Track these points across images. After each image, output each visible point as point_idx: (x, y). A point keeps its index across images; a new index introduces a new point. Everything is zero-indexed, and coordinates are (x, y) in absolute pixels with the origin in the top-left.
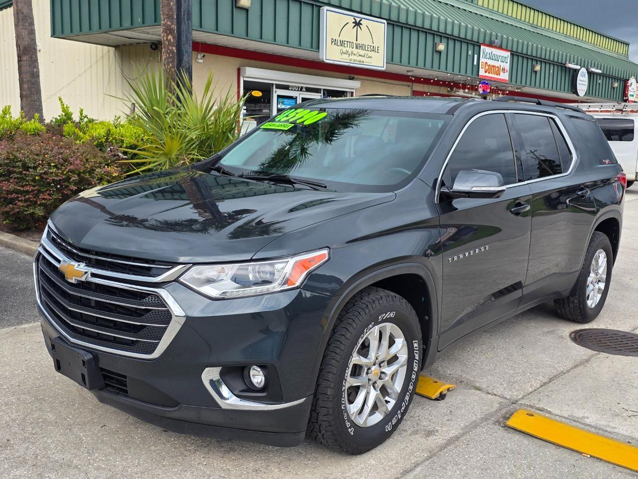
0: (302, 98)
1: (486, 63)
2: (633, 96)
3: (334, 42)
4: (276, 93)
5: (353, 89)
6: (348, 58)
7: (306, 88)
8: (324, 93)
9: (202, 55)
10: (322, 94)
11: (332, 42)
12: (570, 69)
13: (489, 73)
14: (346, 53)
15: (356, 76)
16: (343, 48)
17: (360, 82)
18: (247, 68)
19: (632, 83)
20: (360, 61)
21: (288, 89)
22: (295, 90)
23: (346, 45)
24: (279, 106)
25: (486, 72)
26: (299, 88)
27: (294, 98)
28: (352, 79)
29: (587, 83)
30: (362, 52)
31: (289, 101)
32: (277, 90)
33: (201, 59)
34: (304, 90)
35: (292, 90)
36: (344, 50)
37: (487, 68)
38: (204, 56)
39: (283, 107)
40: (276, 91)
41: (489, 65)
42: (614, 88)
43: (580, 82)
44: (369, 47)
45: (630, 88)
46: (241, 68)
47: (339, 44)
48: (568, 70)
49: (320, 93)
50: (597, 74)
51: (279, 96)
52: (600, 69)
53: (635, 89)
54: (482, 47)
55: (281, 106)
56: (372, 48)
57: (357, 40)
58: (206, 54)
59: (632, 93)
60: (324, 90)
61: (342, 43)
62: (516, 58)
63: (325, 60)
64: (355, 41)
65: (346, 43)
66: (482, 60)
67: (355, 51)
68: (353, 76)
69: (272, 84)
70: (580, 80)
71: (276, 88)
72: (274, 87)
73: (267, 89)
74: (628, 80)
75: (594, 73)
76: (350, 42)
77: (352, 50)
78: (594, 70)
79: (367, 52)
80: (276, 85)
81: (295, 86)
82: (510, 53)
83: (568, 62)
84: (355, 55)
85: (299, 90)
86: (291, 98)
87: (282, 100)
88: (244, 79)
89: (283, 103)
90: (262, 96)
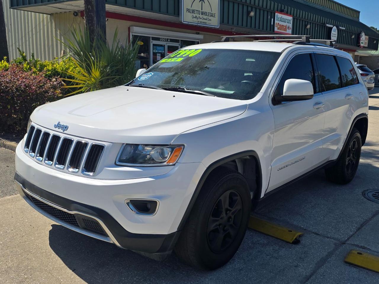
0: (168, 46)
1: (278, 24)
2: (362, 43)
3: (188, 10)
5: (199, 40)
6: (197, 21)
7: (170, 39)
8: (181, 42)
10: (180, 43)
11: (187, 11)
12: (327, 27)
13: (280, 30)
14: (196, 17)
15: (200, 32)
16: (194, 14)
17: (203, 36)
18: (134, 27)
19: (362, 36)
20: (204, 23)
21: (159, 40)
22: (163, 41)
23: (195, 13)
24: (154, 51)
25: (278, 29)
26: (166, 39)
27: (163, 46)
28: (198, 34)
29: (336, 36)
30: (205, 17)
31: (160, 48)
32: (153, 41)
34: (169, 40)
35: (162, 41)
36: (195, 15)
37: (279, 26)
39: (156, 51)
40: (152, 42)
41: (280, 25)
42: (352, 39)
43: (333, 35)
44: (209, 14)
45: (361, 39)
46: (130, 27)
47: (191, 12)
48: (325, 27)
49: (179, 42)
50: (343, 30)
51: (154, 45)
52: (344, 27)
53: (364, 39)
54: (276, 14)
55: (155, 51)
56: (211, 14)
57: (202, 10)
58: (109, 19)
59: (362, 42)
60: (181, 40)
61: (193, 11)
62: (295, 20)
63: (183, 22)
64: (201, 10)
65: (195, 11)
66: (276, 22)
67: (201, 16)
68: (199, 32)
69: (150, 37)
70: (333, 34)
71: (152, 40)
72: (151, 39)
73: (146, 40)
74: (360, 34)
75: (341, 30)
76: (198, 11)
77: (199, 15)
78: (340, 28)
79: (208, 17)
80: (152, 37)
81: (163, 38)
82: (292, 17)
83: (326, 23)
84: (201, 18)
85: (166, 40)
86: (161, 46)
87: (156, 47)
88: (133, 34)
89: (156, 49)
90: (143, 44)
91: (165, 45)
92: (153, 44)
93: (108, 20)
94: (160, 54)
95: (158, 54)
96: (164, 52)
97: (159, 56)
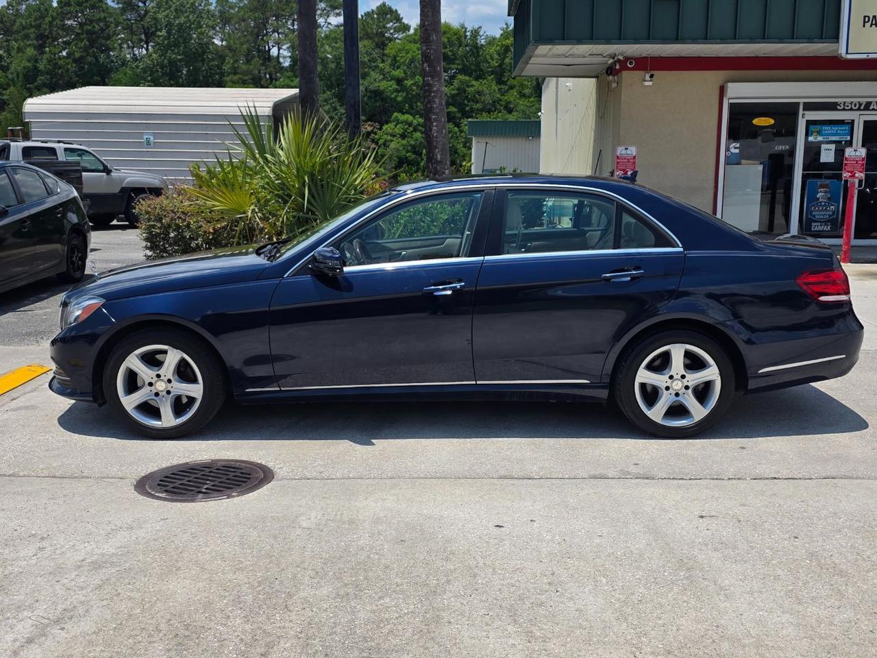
0: (865, 122)
3: (870, 20)
4: (803, 117)
9: (649, 75)
11: (865, 22)
21: (837, 110)
22: (851, 109)
24: (811, 139)
26: (860, 105)
27: (848, 123)
31: (836, 128)
32: (806, 113)
33: (650, 81)
34: (873, 107)
35: (844, 109)
38: (652, 76)
39: (820, 139)
40: (803, 114)
46: (726, 85)
51: (809, 123)
55: (816, 139)
58: (656, 73)
69: (799, 103)
71: (804, 110)
72: (801, 107)
73: (785, 114)
80: (804, 104)
81: (851, 103)
85: (862, 108)
86: (841, 122)
87: (818, 128)
88: (731, 101)
89: (819, 133)
90: (774, 124)
92: (807, 121)
93: (655, 76)
94: (833, 147)
95: (824, 146)
96: (849, 138)
97: (831, 150)
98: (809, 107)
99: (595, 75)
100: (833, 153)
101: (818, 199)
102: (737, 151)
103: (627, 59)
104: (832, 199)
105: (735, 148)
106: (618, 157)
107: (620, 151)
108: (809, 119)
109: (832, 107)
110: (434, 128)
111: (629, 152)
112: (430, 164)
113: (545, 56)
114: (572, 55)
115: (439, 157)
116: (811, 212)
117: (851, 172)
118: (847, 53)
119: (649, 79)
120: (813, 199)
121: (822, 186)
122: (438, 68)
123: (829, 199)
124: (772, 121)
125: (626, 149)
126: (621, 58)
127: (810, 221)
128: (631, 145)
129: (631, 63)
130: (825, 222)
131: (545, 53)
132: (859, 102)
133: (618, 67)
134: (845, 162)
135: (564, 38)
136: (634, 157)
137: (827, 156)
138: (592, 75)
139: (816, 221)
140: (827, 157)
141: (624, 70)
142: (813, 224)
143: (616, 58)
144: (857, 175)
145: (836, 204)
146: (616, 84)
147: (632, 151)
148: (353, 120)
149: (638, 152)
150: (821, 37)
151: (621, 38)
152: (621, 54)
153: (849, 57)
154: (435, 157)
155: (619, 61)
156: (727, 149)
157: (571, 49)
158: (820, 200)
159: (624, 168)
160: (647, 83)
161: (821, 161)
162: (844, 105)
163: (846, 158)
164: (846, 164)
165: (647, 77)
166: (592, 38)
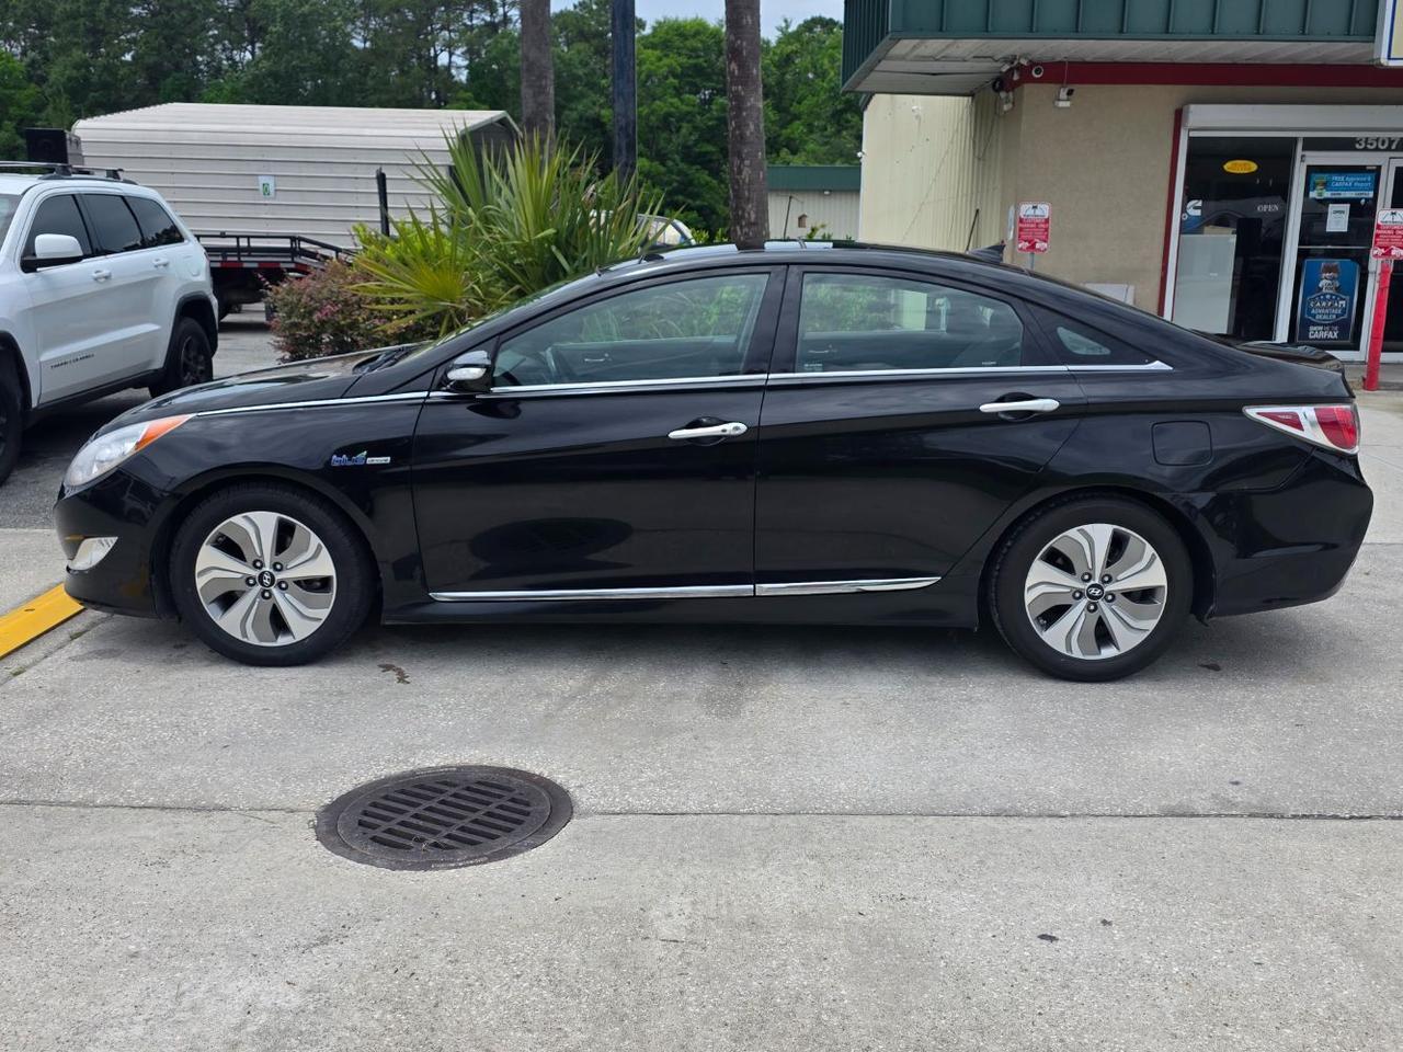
0: (1397, 169)
4: (1302, 161)
9: (1066, 90)
18: (1192, 107)
21: (1354, 149)
22: (1377, 149)
24: (1313, 194)
26: (1391, 142)
27: (1370, 171)
31: (1352, 179)
32: (1307, 153)
33: (1068, 100)
35: (1365, 149)
38: (1070, 93)
39: (1327, 194)
40: (1303, 156)
46: (1185, 108)
51: (1311, 170)
55: (1320, 194)
58: (1078, 87)
69: (1295, 140)
71: (1304, 149)
72: (1300, 145)
73: (1275, 156)
80: (1305, 140)
81: (1377, 140)
85: (1394, 147)
86: (1360, 170)
87: (1325, 177)
88: (1193, 134)
89: (1326, 185)
90: (1257, 171)
91: (1379, 167)
92: (1308, 167)
93: (1074, 93)
94: (1346, 207)
95: (1332, 207)
96: (1371, 194)
97: (1343, 212)
98: (1313, 144)
99: (968, 91)
100: (1345, 218)
101: (1321, 289)
102: (1198, 213)
103: (1032, 64)
104: (1342, 290)
105: (1196, 208)
106: (1021, 221)
107: (1026, 210)
108: (1311, 163)
109: (1347, 145)
110: (746, 169)
111: (1038, 212)
112: (738, 228)
113: (903, 58)
114: (946, 58)
115: (753, 216)
116: (1310, 310)
117: (1385, 248)
118: (1389, 58)
119: (1065, 97)
120: (1313, 289)
121: (1328, 270)
122: (755, 71)
123: (1337, 289)
124: (1253, 167)
125: (1035, 207)
126: (1024, 62)
127: (1307, 324)
128: (1043, 201)
129: (1037, 72)
130: (1330, 326)
131: (903, 52)
132: (1389, 139)
133: (1016, 77)
134: (1376, 231)
135: (941, 29)
136: (1047, 221)
137: (1338, 221)
138: (965, 91)
139: (1315, 324)
140: (1337, 223)
141: (1027, 82)
142: (1312, 328)
143: (1016, 63)
144: (1393, 253)
145: (1348, 298)
146: (1010, 105)
147: (1044, 210)
148: (624, 152)
149: (1052, 211)
150: (1348, 33)
151: (1031, 30)
152: (1024, 56)
153: (1392, 64)
154: (746, 215)
155: (1020, 68)
156: (1184, 210)
157: (948, 47)
158: (1324, 290)
159: (1030, 237)
160: (1062, 104)
161: (1328, 230)
162: (1366, 142)
163: (1379, 227)
164: (1377, 236)
165: (1063, 94)
166: (986, 30)
